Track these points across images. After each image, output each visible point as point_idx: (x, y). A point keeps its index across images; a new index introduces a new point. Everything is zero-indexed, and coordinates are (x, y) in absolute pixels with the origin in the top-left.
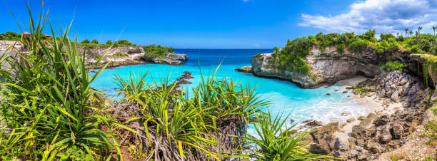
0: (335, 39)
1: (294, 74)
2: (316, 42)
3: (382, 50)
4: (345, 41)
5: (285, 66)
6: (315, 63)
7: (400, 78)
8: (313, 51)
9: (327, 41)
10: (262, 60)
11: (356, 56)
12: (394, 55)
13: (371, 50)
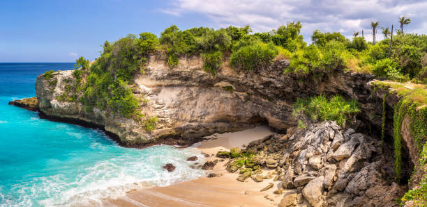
0: (200, 40)
1: (107, 115)
2: (158, 48)
3: (305, 69)
4: (222, 44)
5: (95, 96)
6: (157, 92)
7: (335, 141)
8: (150, 67)
9: (184, 44)
10: (54, 84)
11: (249, 81)
12: (334, 82)
13: (279, 67)
